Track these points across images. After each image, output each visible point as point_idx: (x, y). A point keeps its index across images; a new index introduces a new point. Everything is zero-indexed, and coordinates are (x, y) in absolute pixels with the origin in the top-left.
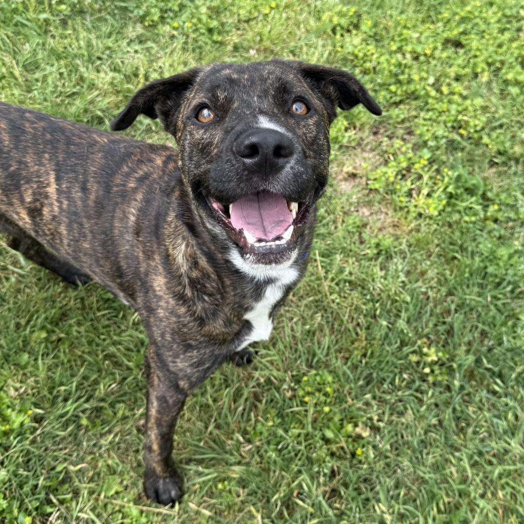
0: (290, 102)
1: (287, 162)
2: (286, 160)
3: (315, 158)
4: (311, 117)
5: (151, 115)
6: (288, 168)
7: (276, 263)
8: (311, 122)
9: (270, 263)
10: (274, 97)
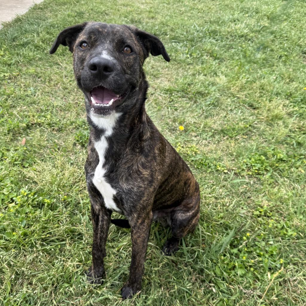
0: (124, 47)
1: (110, 75)
2: (110, 73)
3: (131, 75)
4: (132, 55)
5: (64, 44)
6: (111, 77)
7: (103, 114)
8: (131, 57)
9: (101, 114)
10: (117, 44)
